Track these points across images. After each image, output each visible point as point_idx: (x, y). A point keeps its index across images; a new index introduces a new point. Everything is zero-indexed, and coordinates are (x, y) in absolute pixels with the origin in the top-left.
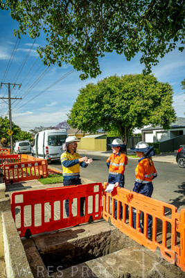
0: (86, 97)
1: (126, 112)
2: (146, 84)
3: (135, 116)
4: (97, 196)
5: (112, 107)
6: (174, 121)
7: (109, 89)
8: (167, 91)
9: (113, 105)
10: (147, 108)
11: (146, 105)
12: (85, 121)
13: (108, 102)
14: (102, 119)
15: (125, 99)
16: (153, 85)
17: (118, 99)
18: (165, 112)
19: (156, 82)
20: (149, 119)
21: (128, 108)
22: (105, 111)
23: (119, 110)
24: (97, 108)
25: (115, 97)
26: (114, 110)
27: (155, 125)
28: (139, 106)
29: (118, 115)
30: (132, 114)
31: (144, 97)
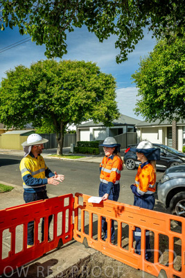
0: (16, 82)
1: (65, 105)
2: (88, 73)
3: (75, 110)
4: (67, 211)
5: (49, 97)
6: (117, 118)
7: (45, 75)
8: (110, 83)
9: (50, 95)
10: (89, 101)
11: (88, 98)
12: (11, 112)
13: (44, 91)
14: (35, 111)
15: (64, 89)
16: (96, 76)
17: (56, 88)
18: (109, 108)
19: (98, 72)
20: (91, 114)
21: (68, 100)
22: (40, 101)
23: (58, 101)
24: (29, 98)
25: (53, 85)
26: (51, 101)
27: (97, 121)
28: (81, 99)
29: (57, 107)
30: (72, 108)
31: (86, 88)
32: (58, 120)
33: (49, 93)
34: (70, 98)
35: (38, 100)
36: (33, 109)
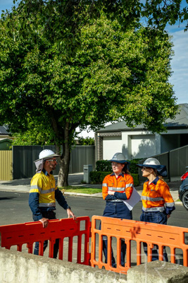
1: (73, 94)
3: (92, 103)
4: (83, 236)
5: (44, 80)
6: (171, 115)
8: (159, 47)
9: (46, 76)
10: (118, 87)
11: (116, 79)
13: (35, 69)
14: (18, 106)
17: (57, 63)
18: (156, 96)
20: (122, 111)
21: (78, 84)
22: (28, 87)
23: (60, 87)
24: (8, 80)
25: (51, 57)
27: (133, 122)
28: (103, 82)
29: (58, 98)
30: (86, 99)
31: (112, 61)
32: (60, 120)
33: (45, 72)
34: (82, 80)
35: (23, 84)
36: (14, 102)
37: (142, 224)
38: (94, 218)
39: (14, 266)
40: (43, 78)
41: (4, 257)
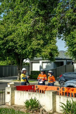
1: (24, 49)
3: (31, 52)
5: (15, 44)
6: (57, 56)
10: (39, 47)
11: (39, 44)
13: (12, 41)
18: (52, 49)
20: (40, 54)
23: (20, 47)
24: (3, 44)
26: (16, 46)
27: (44, 58)
28: (35, 45)
29: (19, 50)
30: (29, 50)
31: (37, 38)
32: (19, 57)
33: (15, 42)
35: (8, 46)
36: (4, 51)
37: (48, 86)
38: (35, 85)
39: (20, 93)
40: (15, 43)
41: (18, 92)
